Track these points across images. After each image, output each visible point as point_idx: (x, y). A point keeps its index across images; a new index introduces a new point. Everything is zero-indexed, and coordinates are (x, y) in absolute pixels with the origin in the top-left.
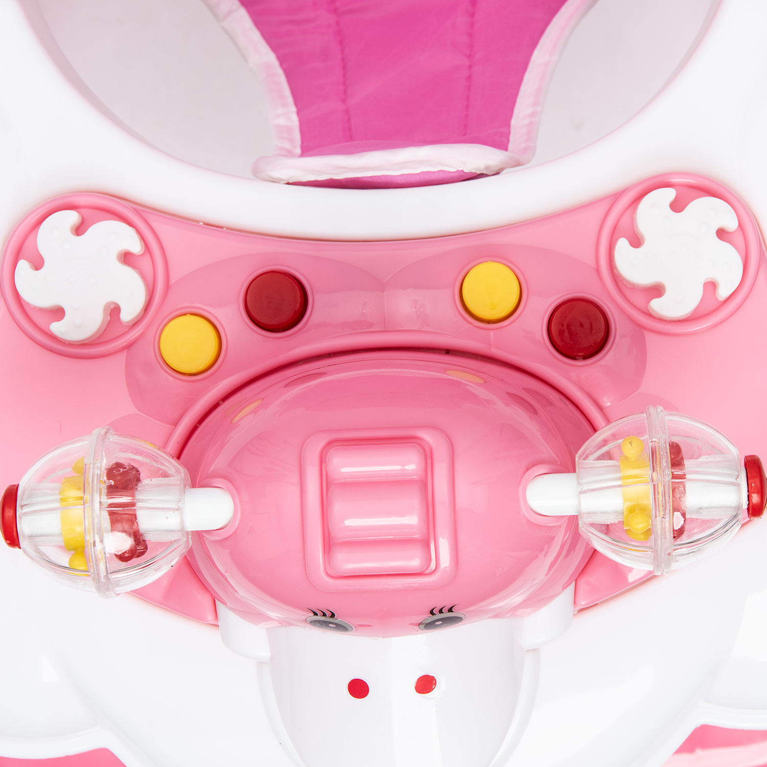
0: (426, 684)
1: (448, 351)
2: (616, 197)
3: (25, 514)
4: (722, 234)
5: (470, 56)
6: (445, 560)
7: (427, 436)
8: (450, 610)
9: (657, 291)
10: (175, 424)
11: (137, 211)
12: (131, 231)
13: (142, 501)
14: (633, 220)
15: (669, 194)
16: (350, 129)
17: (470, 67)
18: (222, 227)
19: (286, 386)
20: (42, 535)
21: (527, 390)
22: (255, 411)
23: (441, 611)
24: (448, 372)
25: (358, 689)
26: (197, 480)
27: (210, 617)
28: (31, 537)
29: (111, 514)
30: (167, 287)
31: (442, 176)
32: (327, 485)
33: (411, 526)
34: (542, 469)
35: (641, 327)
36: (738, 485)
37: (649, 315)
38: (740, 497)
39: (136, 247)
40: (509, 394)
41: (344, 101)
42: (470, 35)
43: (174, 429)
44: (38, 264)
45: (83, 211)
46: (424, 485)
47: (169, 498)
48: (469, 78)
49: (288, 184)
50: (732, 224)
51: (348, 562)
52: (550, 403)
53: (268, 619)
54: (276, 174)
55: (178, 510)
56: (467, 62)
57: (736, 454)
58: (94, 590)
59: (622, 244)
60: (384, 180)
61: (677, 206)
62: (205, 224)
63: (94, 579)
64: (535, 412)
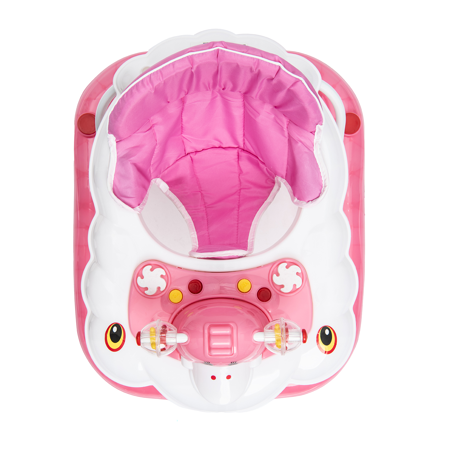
0: (229, 377)
1: (234, 299)
2: (273, 264)
3: (142, 338)
4: (297, 274)
5: (238, 221)
6: (235, 352)
7: (231, 324)
8: (236, 362)
9: (282, 286)
10: (172, 314)
11: (164, 265)
12: (163, 270)
13: (168, 335)
14: (277, 270)
15: (286, 264)
16: (209, 239)
17: (238, 224)
18: (181, 268)
19: (199, 309)
20: (145, 343)
21: (251, 309)
22: (192, 315)
23: (233, 362)
24: (234, 307)
25: (213, 378)
26: (179, 331)
27: (179, 359)
28: (143, 343)
29: (161, 338)
30: (171, 283)
31: (233, 257)
32: (210, 336)
33: (228, 345)
34: (257, 331)
35: (278, 294)
36: (300, 337)
37: (280, 291)
38: (301, 339)
39: (164, 274)
40: (248, 311)
41: (208, 230)
42: (238, 216)
43: (171, 316)
44: (142, 277)
45: (152, 265)
46: (231, 336)
47: (174, 335)
48: (238, 227)
49: (198, 258)
50: (300, 271)
51: (214, 353)
52: (257, 312)
53: (192, 360)
54: (195, 256)
55: (176, 338)
56: (237, 223)
57: (300, 329)
58: (157, 356)
59: (275, 276)
60: (220, 258)
61: (287, 267)
62: (178, 267)
63: (157, 353)
64: (254, 315)
